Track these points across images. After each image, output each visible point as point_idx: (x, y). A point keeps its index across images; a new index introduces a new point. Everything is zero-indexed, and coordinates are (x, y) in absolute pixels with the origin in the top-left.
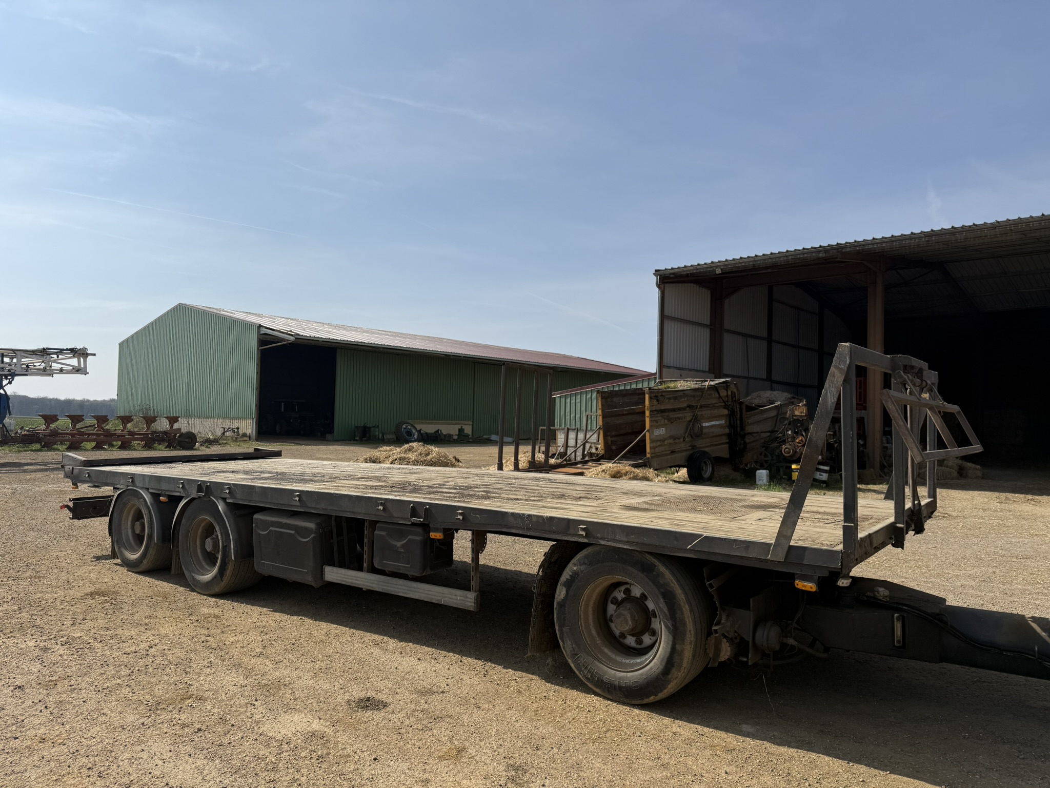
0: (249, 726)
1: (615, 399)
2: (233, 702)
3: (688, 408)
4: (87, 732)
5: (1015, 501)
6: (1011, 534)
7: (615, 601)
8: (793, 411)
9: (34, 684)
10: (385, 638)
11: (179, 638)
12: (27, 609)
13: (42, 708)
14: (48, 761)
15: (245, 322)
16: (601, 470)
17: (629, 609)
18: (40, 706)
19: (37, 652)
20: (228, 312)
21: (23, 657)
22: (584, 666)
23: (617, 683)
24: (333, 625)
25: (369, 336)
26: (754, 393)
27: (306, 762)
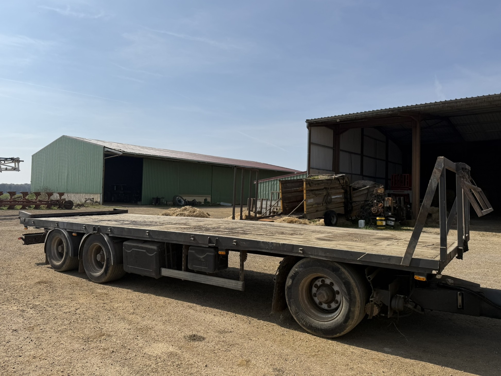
0: (137, 349)
1: (288, 184)
2: (126, 337)
3: (324, 189)
4: (56, 353)
5: (488, 236)
6: (491, 252)
7: (316, 286)
8: (377, 190)
9: (22, 329)
10: (194, 304)
11: (90, 305)
12: (9, 290)
13: (30, 341)
14: (40, 368)
15: (97, 145)
16: (283, 220)
17: (325, 290)
18: (28, 340)
19: (19, 313)
20: (88, 140)
21: (13, 315)
22: (302, 319)
23: (319, 327)
24: (166, 298)
25: (159, 152)
26: (356, 182)
27: (172, 368)
